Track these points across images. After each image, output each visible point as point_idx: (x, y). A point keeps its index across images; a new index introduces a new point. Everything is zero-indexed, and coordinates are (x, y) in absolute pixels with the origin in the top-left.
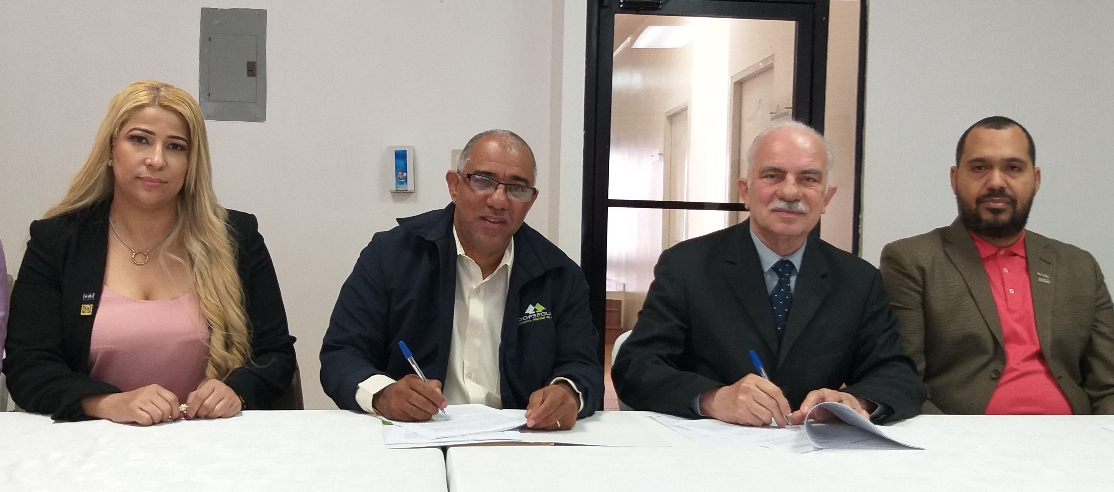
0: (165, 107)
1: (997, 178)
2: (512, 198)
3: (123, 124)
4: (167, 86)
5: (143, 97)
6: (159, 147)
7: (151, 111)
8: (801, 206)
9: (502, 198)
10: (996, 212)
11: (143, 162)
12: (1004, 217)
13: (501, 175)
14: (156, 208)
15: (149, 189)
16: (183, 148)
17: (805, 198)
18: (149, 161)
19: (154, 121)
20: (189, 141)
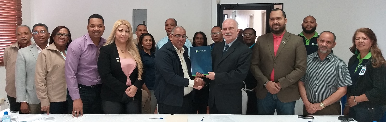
0: (125, 25)
1: (276, 21)
2: (184, 38)
3: (117, 28)
4: (124, 20)
5: (120, 23)
6: (124, 32)
7: (122, 26)
8: (230, 34)
9: (182, 39)
10: (276, 28)
11: (122, 35)
12: (278, 29)
13: (181, 35)
14: (124, 43)
15: (123, 39)
16: (128, 32)
17: (231, 32)
18: (123, 35)
19: (123, 27)
20: (129, 30)
